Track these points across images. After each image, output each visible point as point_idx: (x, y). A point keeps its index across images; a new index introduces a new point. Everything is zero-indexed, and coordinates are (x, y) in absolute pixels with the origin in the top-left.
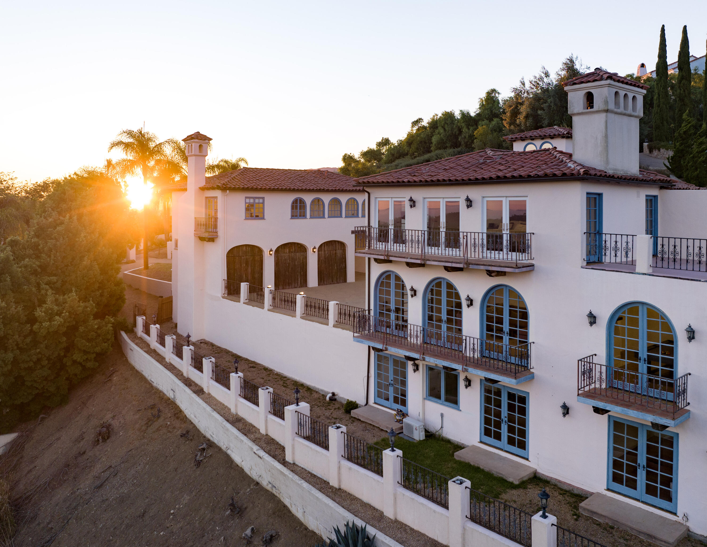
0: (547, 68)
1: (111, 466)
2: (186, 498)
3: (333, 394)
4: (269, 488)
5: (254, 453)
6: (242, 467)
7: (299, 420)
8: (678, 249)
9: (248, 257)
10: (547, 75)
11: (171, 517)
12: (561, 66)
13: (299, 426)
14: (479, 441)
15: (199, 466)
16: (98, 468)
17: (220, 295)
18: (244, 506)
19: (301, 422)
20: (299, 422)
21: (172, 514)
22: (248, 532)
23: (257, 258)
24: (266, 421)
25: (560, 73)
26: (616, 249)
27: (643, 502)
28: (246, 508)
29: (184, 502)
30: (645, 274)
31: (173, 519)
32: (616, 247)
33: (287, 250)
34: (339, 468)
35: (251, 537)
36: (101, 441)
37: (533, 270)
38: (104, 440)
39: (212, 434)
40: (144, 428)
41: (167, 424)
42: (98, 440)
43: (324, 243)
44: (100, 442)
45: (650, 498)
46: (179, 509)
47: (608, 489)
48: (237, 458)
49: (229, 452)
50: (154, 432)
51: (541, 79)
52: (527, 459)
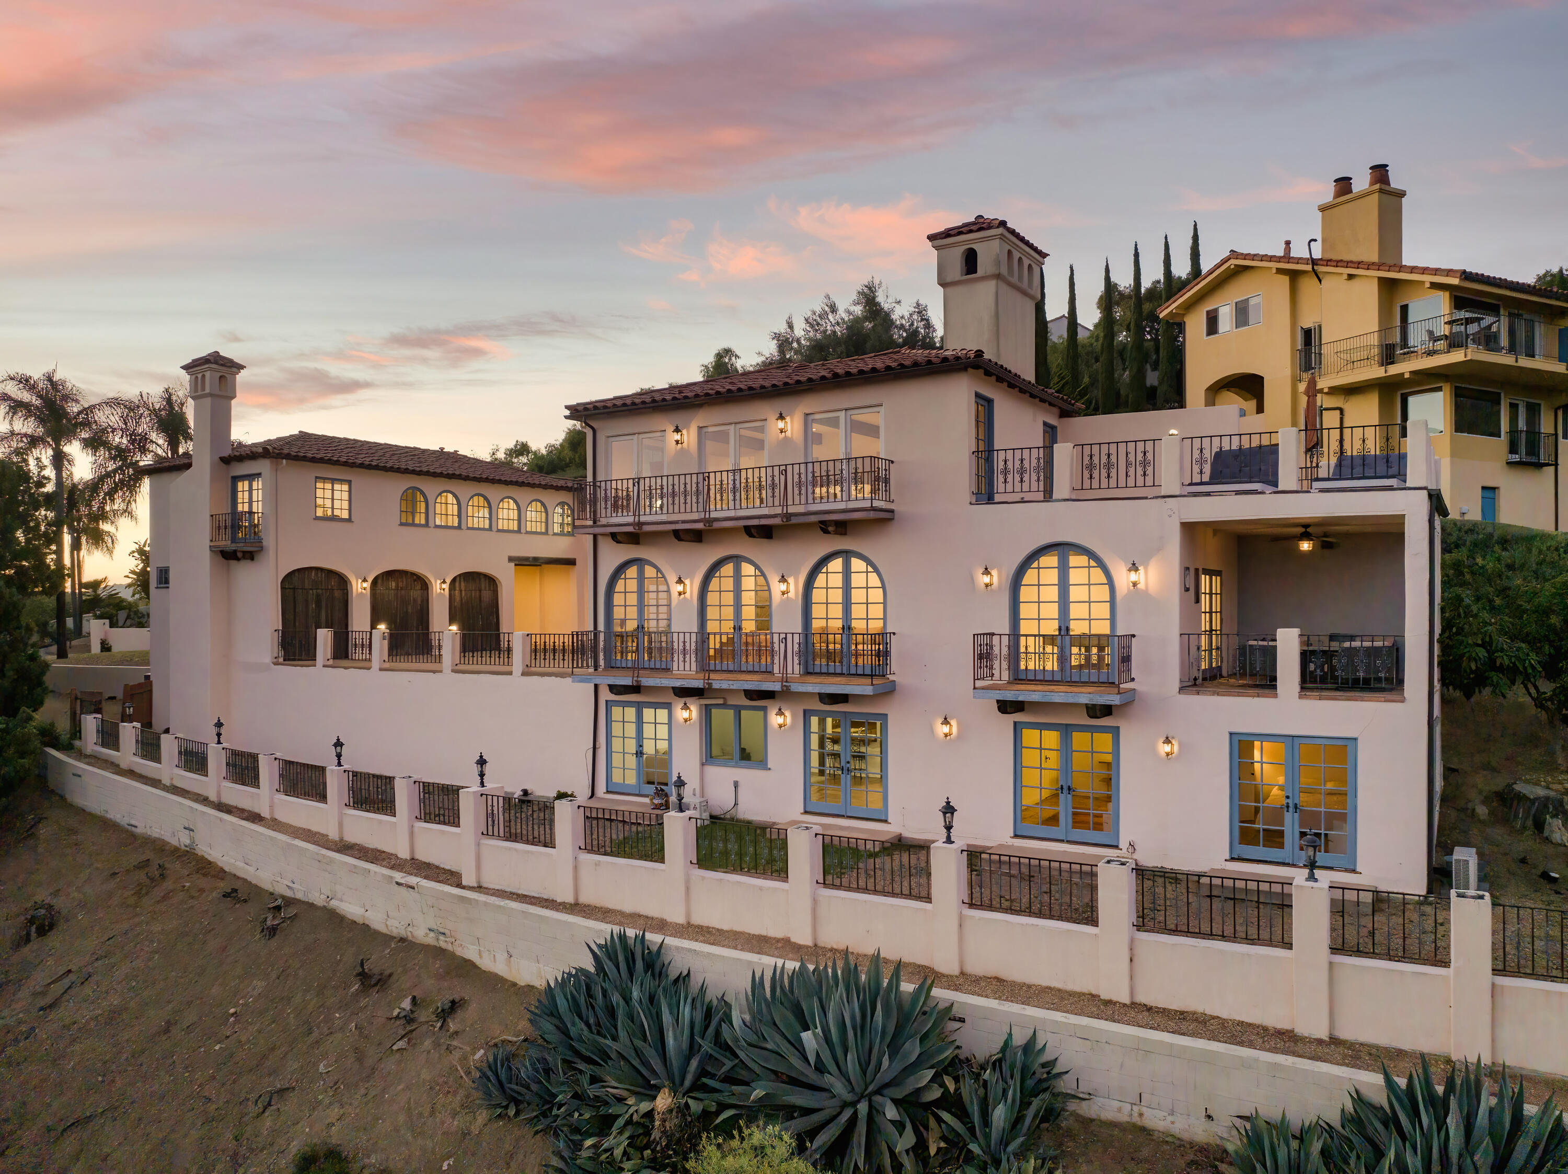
0: (834, 298)
1: (70, 971)
2: (259, 985)
3: (525, 792)
4: (430, 940)
5: (398, 883)
6: (367, 922)
7: (490, 808)
8: (1113, 459)
9: (320, 591)
10: (833, 309)
11: (232, 1019)
12: (854, 296)
13: (490, 819)
14: (802, 811)
15: (274, 935)
16: (39, 978)
17: (267, 659)
18: (387, 972)
19: (493, 811)
20: (490, 811)
21: (232, 1015)
22: (406, 1004)
23: (337, 594)
24: (412, 834)
25: (852, 308)
26: (1022, 471)
27: (1069, 842)
28: (390, 975)
29: (255, 993)
30: (1068, 500)
31: (235, 1023)
32: (1022, 467)
33: (394, 584)
34: (576, 868)
35: (412, 1012)
36: (33, 935)
37: (893, 519)
38: (43, 931)
39: (291, 884)
40: (132, 901)
41: (184, 886)
42: (28, 934)
43: (460, 575)
44: (32, 938)
45: (1078, 834)
46: (246, 1005)
47: (1016, 836)
48: (351, 909)
49: (334, 904)
50: (158, 902)
51: (824, 315)
52: (886, 821)
